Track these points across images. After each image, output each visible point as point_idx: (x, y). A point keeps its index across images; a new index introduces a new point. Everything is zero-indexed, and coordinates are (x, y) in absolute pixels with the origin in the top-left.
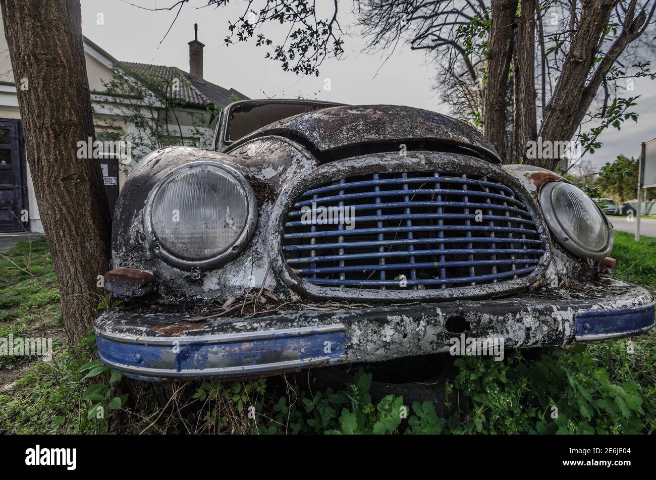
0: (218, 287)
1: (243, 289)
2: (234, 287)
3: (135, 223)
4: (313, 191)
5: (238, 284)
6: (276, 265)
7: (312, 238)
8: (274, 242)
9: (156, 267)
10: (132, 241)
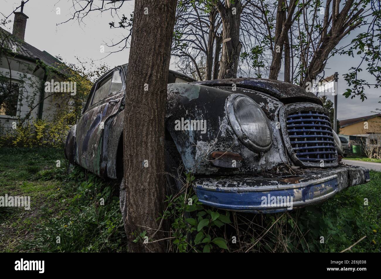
0: (265, 163)
1: (275, 164)
2: (271, 162)
3: (222, 124)
4: (291, 116)
5: (272, 161)
6: (290, 150)
7: (296, 138)
8: (287, 139)
9: (241, 150)
10: (223, 135)
